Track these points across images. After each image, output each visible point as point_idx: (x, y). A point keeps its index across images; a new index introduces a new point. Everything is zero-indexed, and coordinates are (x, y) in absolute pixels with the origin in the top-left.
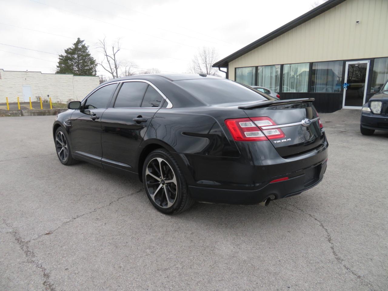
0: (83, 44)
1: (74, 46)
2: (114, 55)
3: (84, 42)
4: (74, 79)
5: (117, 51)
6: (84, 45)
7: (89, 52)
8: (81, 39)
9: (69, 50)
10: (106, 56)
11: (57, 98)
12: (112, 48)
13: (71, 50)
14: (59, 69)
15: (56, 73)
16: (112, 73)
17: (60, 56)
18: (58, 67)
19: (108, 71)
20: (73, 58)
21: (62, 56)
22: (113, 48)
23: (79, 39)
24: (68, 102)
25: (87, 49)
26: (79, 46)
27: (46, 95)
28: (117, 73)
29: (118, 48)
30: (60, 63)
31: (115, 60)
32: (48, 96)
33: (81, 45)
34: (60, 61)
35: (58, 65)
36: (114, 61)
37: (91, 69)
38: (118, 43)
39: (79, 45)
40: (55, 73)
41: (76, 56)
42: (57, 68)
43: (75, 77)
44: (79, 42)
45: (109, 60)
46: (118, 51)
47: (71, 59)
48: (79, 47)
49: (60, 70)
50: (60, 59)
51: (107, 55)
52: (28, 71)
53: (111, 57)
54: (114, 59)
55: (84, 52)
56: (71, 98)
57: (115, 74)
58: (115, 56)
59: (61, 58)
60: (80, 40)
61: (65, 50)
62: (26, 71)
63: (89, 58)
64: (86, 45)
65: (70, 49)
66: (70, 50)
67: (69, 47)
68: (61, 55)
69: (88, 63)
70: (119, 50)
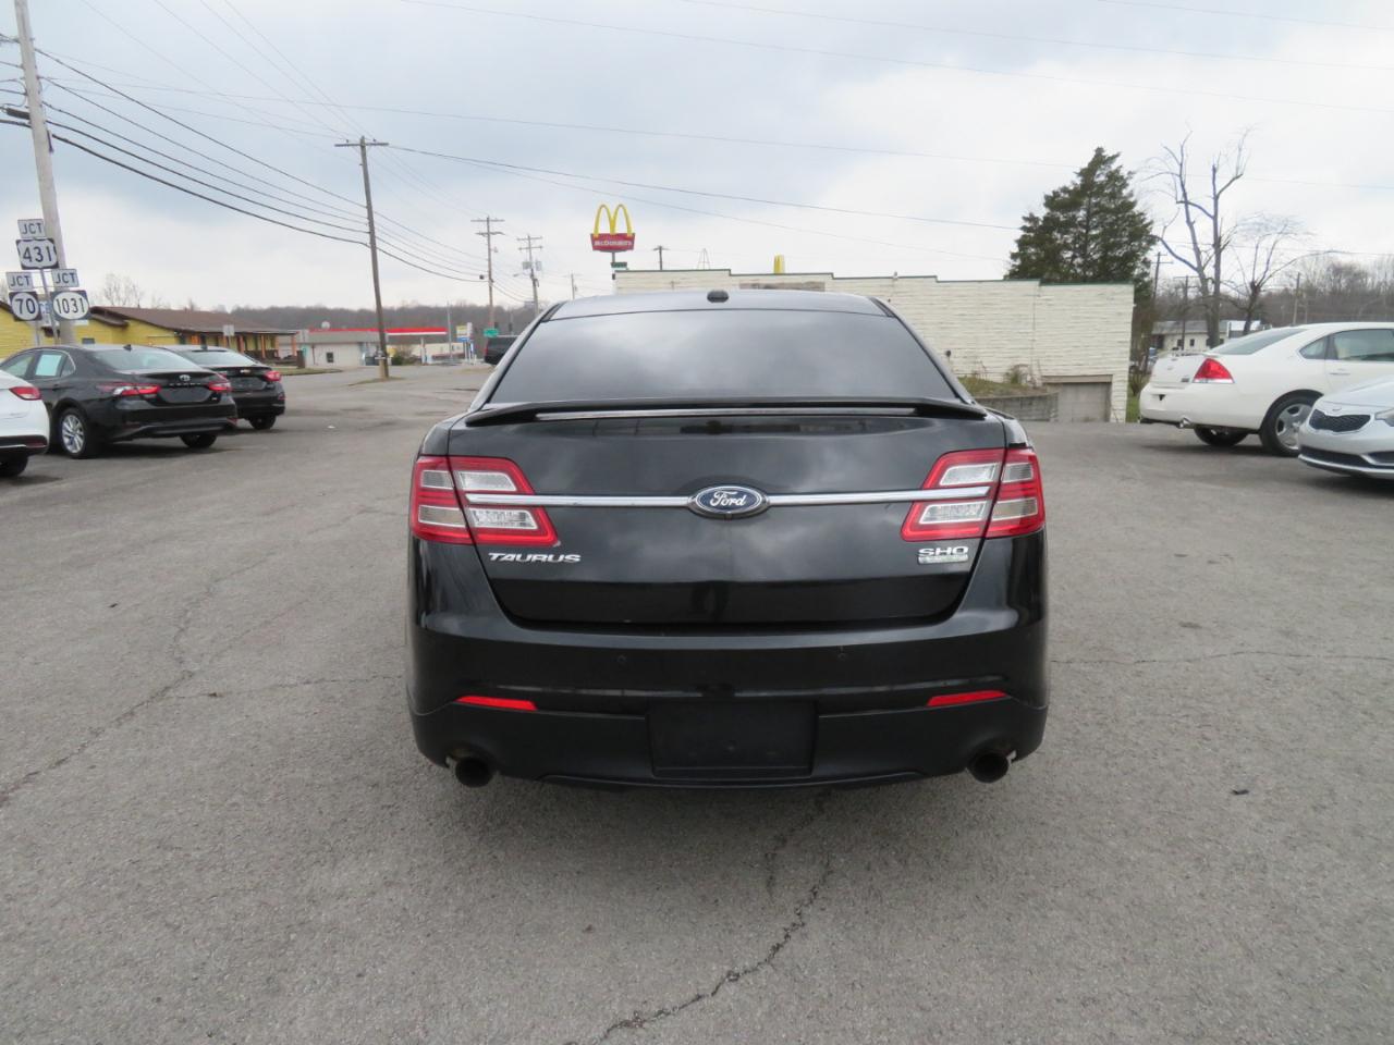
0: (1114, 167)
1: (1080, 178)
2: (1216, 198)
3: (1118, 159)
4: (1039, 296)
5: (1231, 182)
6: (1117, 171)
7: (1131, 195)
8: (1108, 153)
9: (1059, 196)
10: (1183, 205)
11: (975, 363)
12: (1211, 173)
13: (1067, 196)
14: (1018, 262)
15: (1005, 277)
16: (1200, 269)
17: (1025, 219)
18: (1014, 256)
19: (1185, 261)
20: (1071, 222)
21: (1032, 219)
22: (1214, 170)
23: (1099, 151)
24: (1007, 374)
25: (1125, 185)
26: (1099, 176)
27: (943, 351)
28: (1217, 266)
29: (1234, 171)
30: (1022, 243)
31: (1215, 218)
32: (948, 354)
33: (1106, 172)
34: (1024, 236)
35: (1016, 249)
36: (1211, 222)
37: (1131, 256)
38: (1240, 150)
39: (1098, 172)
40: (1002, 278)
41: (1081, 214)
42: (1012, 262)
43: (1043, 288)
44: (1100, 160)
45: (1192, 220)
46: (1233, 179)
47: (1065, 227)
48: (1097, 180)
49: (1019, 267)
50: (1024, 228)
51: (1187, 203)
52: (900, 274)
53: (1200, 208)
54: (1212, 214)
55: (1113, 196)
56: (1018, 363)
57: (1209, 272)
58: (1220, 200)
59: (1028, 225)
60: (1104, 154)
61: (1047, 197)
62: (891, 275)
63: (1129, 216)
64: (1124, 172)
65: (1065, 190)
66: (1062, 194)
67: (1061, 186)
68: (1031, 215)
69: (1121, 236)
70: (1237, 177)
